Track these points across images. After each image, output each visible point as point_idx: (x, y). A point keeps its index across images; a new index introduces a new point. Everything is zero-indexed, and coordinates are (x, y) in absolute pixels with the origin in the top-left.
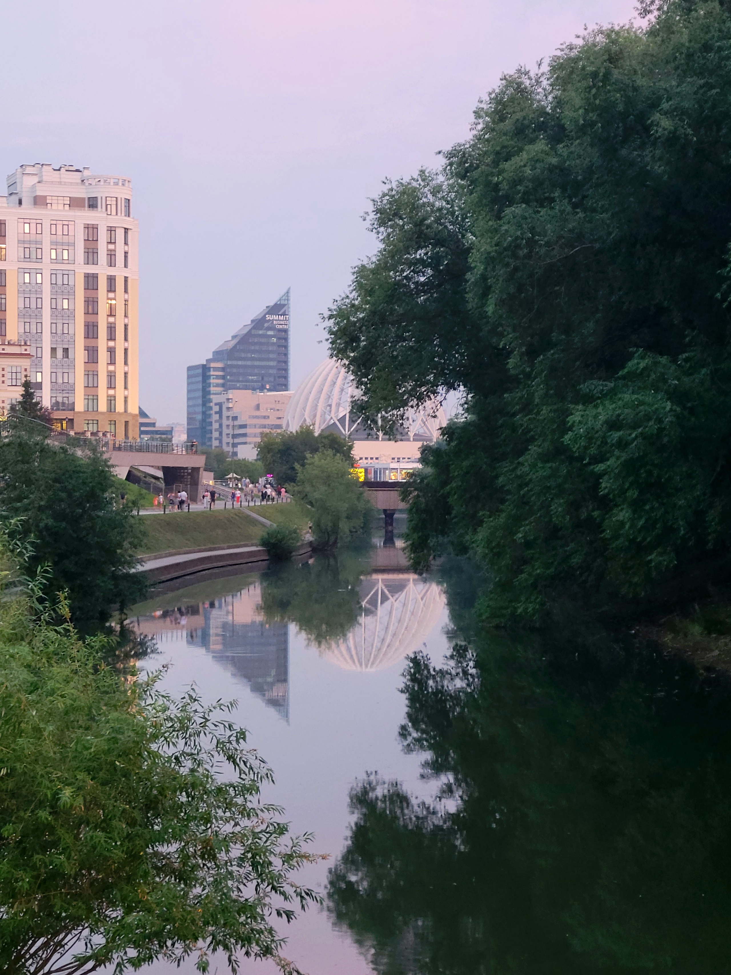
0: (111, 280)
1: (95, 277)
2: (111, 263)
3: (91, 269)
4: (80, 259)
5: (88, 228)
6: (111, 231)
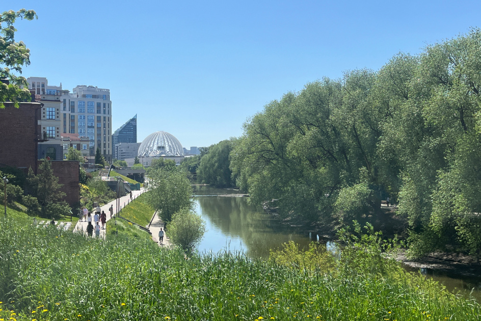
0: (105, 118)
1: (100, 117)
2: (104, 113)
3: (99, 115)
4: (96, 112)
5: (98, 103)
6: (104, 105)
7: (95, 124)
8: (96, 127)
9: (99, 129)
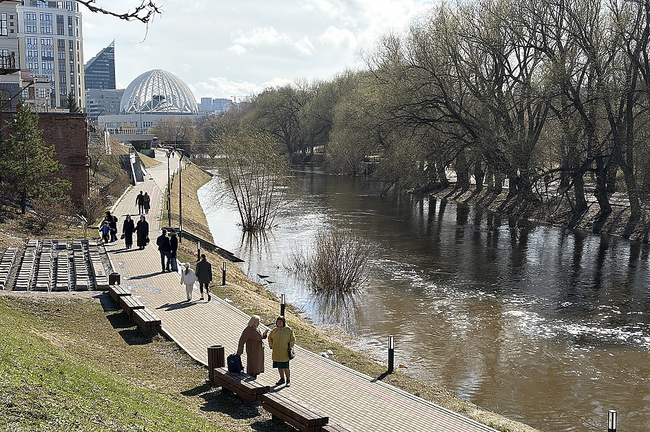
0: (71, 42)
1: (63, 41)
2: (71, 34)
3: (61, 37)
4: (56, 32)
5: (58, 16)
6: (70, 19)
7: (55, 54)
8: (56, 59)
9: (62, 61)
